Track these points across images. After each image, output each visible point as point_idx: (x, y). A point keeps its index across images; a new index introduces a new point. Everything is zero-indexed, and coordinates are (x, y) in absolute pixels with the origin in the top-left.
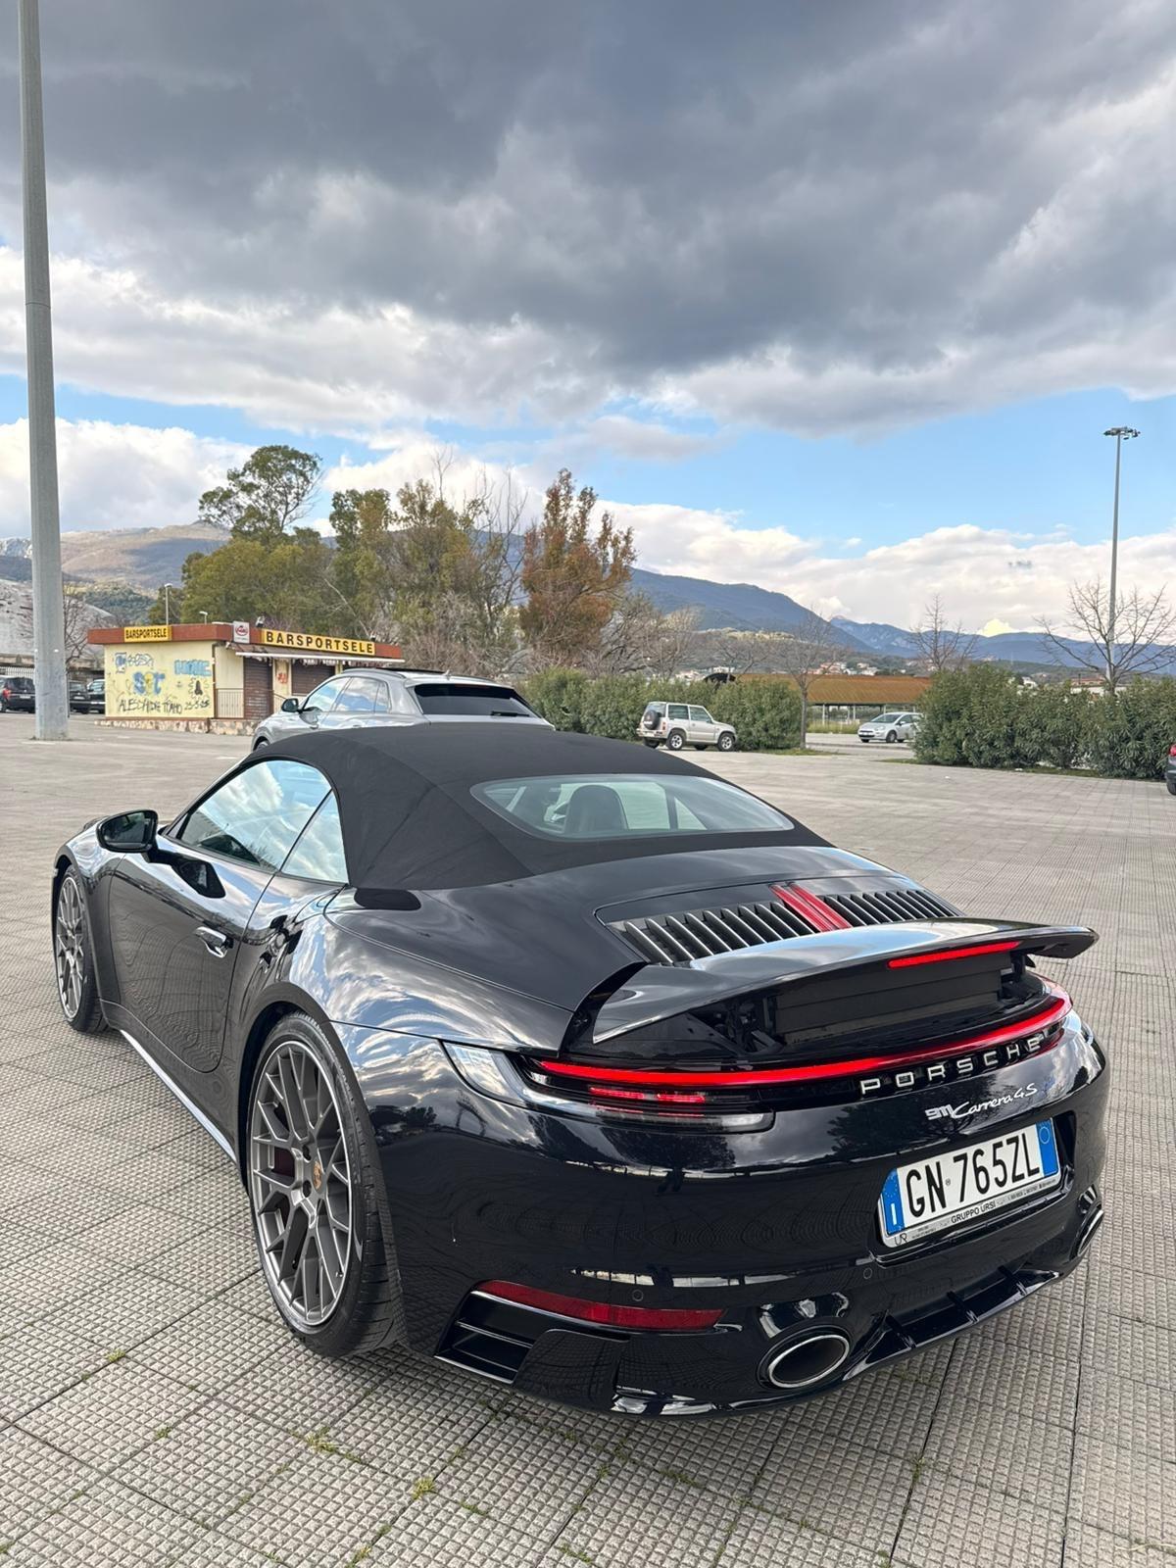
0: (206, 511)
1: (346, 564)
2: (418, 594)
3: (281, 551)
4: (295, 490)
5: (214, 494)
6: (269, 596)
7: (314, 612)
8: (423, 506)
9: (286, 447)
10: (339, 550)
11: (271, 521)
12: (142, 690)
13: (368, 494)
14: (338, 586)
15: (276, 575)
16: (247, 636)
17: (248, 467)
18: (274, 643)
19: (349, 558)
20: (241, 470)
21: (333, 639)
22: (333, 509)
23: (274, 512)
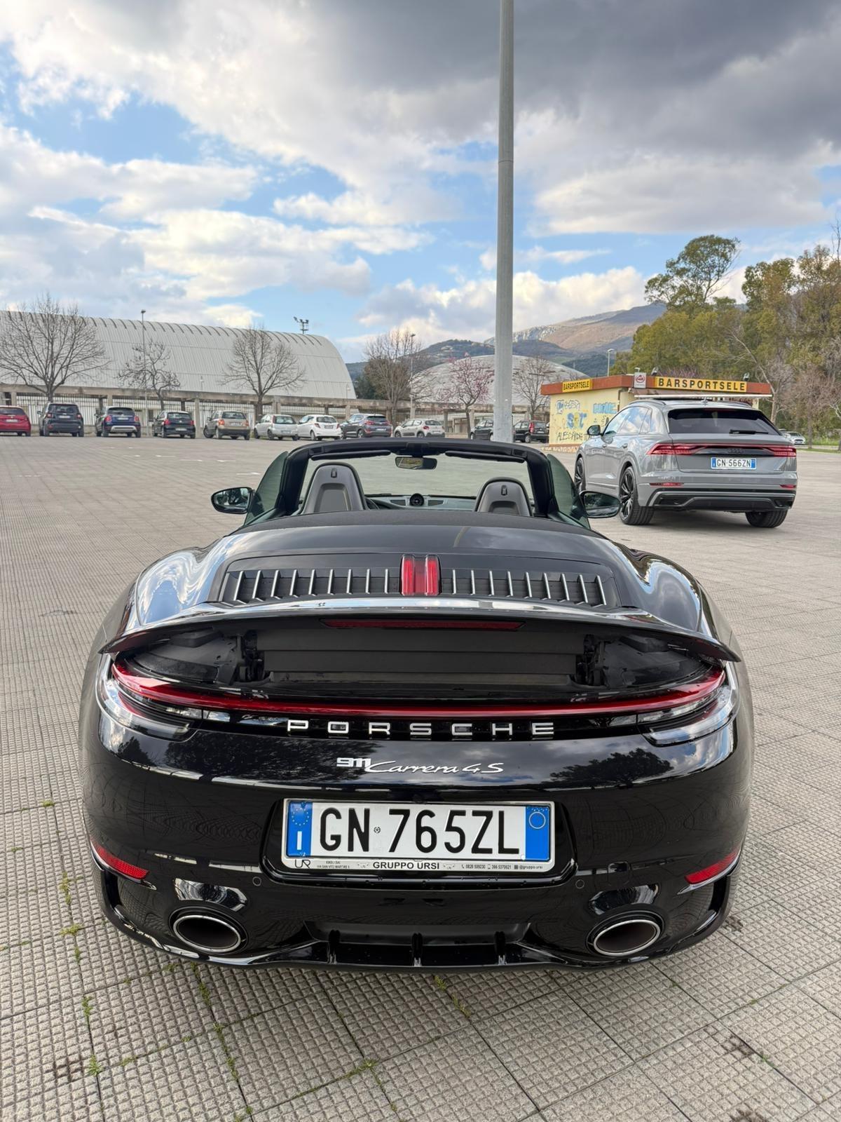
0: (650, 294)
1: (751, 322)
2: (809, 341)
3: (701, 318)
4: (717, 269)
5: (656, 280)
8: (819, 268)
9: (712, 236)
10: (748, 311)
11: (697, 295)
12: (571, 425)
13: (775, 264)
14: (745, 340)
15: (697, 336)
16: (644, 383)
17: (682, 257)
18: (665, 386)
19: (755, 316)
20: (676, 259)
21: (712, 381)
22: (745, 280)
23: (699, 288)
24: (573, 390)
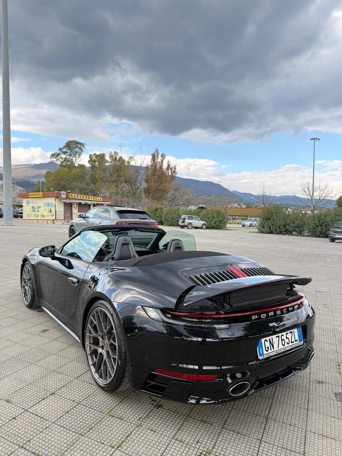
0: (52, 159)
1: (93, 175)
2: (114, 184)
3: (74, 171)
4: (78, 153)
5: (54, 154)
6: (70, 184)
7: (83, 189)
8: (116, 158)
9: (76, 141)
10: (91, 171)
11: (71, 162)
12: (34, 211)
13: (99, 155)
14: (91, 181)
15: (73, 178)
16: (65, 196)
17: (64, 147)
18: (73, 198)
19: (94, 173)
20: (62, 148)
21: (90, 197)
22: (89, 159)
23: (72, 160)
24: (34, 196)
